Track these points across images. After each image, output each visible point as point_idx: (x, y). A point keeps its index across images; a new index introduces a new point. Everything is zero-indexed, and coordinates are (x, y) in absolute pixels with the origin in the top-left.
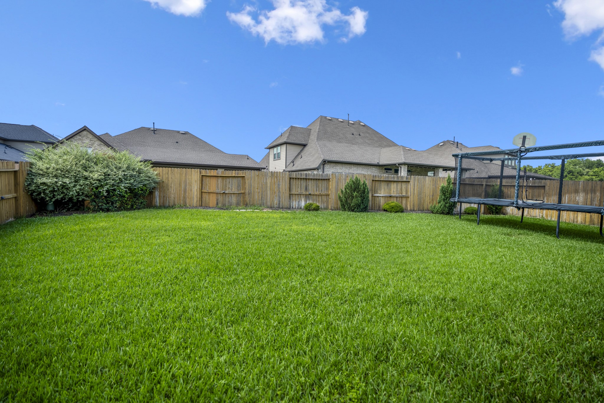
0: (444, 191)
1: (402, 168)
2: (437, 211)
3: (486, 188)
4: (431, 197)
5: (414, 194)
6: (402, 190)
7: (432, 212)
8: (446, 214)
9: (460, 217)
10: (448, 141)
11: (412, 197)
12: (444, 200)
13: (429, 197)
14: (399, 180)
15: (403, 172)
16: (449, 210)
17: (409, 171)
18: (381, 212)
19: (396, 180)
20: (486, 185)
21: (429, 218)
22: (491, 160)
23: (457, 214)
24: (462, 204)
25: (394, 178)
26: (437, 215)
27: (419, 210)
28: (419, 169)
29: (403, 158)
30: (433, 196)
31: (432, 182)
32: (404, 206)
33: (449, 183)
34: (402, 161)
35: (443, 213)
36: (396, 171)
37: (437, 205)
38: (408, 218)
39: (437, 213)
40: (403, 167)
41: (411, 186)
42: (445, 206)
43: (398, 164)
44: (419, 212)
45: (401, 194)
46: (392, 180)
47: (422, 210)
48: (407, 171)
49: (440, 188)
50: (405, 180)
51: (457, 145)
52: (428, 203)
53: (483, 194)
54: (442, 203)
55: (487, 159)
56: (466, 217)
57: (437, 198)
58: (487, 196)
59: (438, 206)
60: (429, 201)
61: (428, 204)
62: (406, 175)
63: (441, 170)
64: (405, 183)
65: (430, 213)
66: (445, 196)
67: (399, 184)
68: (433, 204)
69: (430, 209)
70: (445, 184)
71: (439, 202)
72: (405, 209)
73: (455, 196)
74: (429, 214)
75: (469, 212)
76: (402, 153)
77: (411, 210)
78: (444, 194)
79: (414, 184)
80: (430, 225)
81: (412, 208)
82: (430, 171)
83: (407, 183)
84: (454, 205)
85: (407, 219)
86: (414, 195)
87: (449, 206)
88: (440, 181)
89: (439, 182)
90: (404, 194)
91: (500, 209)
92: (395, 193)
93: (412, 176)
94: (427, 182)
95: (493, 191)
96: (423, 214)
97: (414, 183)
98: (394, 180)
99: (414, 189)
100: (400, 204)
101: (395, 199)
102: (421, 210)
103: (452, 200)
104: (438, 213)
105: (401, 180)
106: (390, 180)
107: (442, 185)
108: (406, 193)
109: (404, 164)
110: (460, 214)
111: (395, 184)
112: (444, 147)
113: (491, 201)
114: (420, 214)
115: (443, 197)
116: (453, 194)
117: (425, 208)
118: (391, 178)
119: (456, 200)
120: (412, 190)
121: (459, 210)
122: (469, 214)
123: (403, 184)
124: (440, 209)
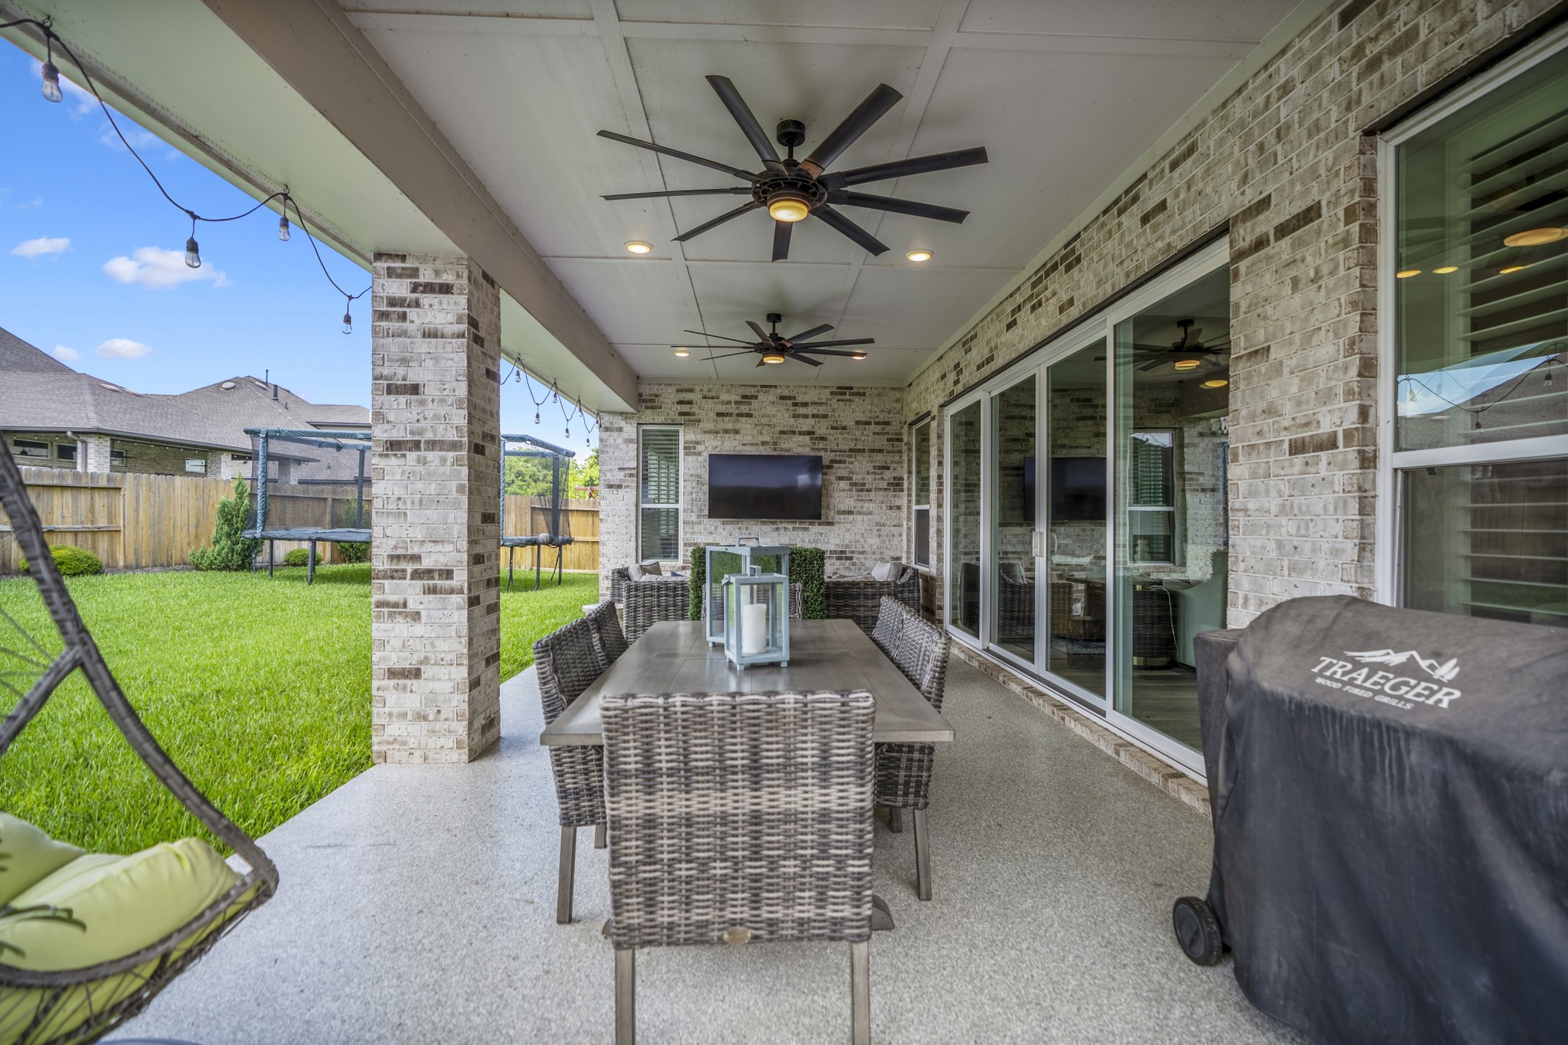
0: (227, 515)
1: (90, 445)
2: (212, 563)
3: (333, 506)
4: (192, 530)
5: (137, 522)
6: (93, 514)
7: (197, 568)
8: (236, 570)
9: (271, 573)
10: (249, 380)
11: (129, 532)
12: (229, 535)
13: (185, 529)
14: (83, 484)
15: (95, 461)
16: (243, 560)
17: (114, 454)
18: (15, 579)
19: (69, 482)
20: (333, 500)
21: (187, 581)
22: (339, 447)
23: (266, 568)
24: (276, 542)
25: (61, 476)
26: (210, 573)
27: (155, 566)
28: (153, 451)
29: (92, 415)
30: (197, 526)
31: (193, 491)
32: (102, 557)
33: (241, 495)
34: (92, 422)
35: (226, 567)
36: (67, 453)
37: (210, 550)
38: (120, 586)
39: (210, 567)
40: (93, 444)
41: (125, 503)
42: (233, 550)
43: (74, 433)
44: (156, 569)
45: (92, 522)
46: (55, 482)
47: (165, 564)
48: (108, 454)
49: (218, 506)
50: (103, 483)
51: (276, 395)
52: (185, 546)
53: (328, 518)
54: (223, 542)
55: (330, 445)
56: (286, 572)
57: (209, 532)
58: (336, 523)
59: (212, 551)
60: (186, 541)
61: (182, 545)
62: (107, 470)
63: (226, 458)
64: (104, 493)
65: (190, 570)
66: (230, 525)
67: (84, 498)
68: (198, 546)
69: (189, 559)
70: (232, 498)
71: (216, 542)
72: (108, 566)
73: (254, 526)
74: (187, 573)
75: (293, 562)
76: (88, 397)
77: (127, 568)
78: (228, 522)
79: (137, 497)
80: (186, 596)
81: (131, 560)
82: (194, 457)
83: (112, 493)
84: (255, 545)
85: (116, 589)
86: (136, 526)
87: (243, 550)
88: (217, 488)
89: (213, 492)
90: (102, 522)
91: (366, 550)
92: (70, 520)
93: (130, 475)
94: (178, 491)
95: (348, 512)
96: (170, 574)
97: (137, 491)
98: (64, 483)
99: (137, 511)
100: (89, 553)
101: (70, 538)
102: (162, 565)
103: (248, 534)
104: (212, 569)
105: (90, 485)
106: (46, 482)
107: (223, 498)
108: (110, 521)
109: (99, 434)
110: (271, 567)
111: (68, 496)
112: (235, 396)
113: (343, 534)
114: (160, 575)
115: (226, 528)
116: (250, 520)
117: (176, 556)
118: (53, 477)
119: (258, 535)
120: (130, 512)
121: (267, 557)
122: (295, 565)
123: (97, 495)
124: (220, 558)
